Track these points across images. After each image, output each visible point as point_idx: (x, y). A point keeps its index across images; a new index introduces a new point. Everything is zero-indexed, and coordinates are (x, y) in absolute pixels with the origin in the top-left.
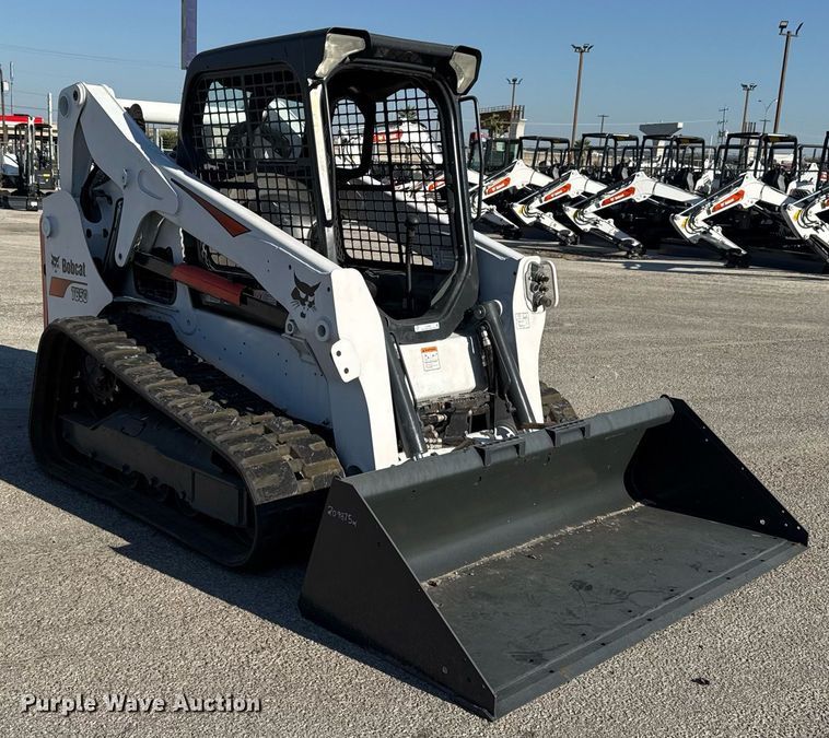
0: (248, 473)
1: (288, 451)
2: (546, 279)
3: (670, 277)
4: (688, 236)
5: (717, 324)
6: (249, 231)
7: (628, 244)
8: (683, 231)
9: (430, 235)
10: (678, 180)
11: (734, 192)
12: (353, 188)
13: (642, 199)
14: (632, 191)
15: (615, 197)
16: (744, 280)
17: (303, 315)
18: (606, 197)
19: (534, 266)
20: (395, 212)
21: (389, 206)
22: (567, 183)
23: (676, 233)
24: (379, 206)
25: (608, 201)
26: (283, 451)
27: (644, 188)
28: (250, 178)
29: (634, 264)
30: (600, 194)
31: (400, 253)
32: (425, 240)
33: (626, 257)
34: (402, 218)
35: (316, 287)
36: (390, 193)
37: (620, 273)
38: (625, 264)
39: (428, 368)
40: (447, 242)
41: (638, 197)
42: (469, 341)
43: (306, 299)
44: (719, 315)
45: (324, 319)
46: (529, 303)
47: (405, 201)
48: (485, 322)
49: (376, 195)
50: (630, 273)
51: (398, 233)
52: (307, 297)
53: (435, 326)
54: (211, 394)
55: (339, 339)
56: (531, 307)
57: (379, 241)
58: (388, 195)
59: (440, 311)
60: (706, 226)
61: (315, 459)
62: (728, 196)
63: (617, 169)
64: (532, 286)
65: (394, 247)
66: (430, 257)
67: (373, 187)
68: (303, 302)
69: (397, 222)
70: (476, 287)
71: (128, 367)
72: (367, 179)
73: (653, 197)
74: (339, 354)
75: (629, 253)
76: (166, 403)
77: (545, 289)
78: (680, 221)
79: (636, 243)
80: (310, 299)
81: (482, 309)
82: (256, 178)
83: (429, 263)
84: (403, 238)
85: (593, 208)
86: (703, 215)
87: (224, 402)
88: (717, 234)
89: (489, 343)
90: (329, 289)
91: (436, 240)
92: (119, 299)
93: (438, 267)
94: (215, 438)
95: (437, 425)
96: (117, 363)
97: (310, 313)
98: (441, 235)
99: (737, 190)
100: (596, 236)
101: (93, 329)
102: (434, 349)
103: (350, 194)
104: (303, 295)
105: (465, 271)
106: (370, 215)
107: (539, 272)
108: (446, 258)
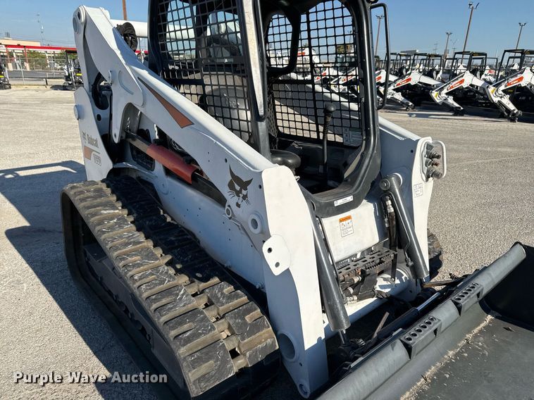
0: (185, 364)
1: (226, 326)
2: (438, 157)
3: (430, 121)
4: (438, 101)
5: (465, 149)
6: (193, 124)
7: (407, 104)
8: (435, 98)
9: (341, 118)
10: (429, 74)
11: (460, 80)
12: (284, 82)
13: (414, 83)
14: (410, 79)
15: (402, 82)
16: (464, 122)
17: (238, 205)
18: (398, 82)
19: (429, 147)
20: (314, 100)
21: (310, 96)
22: (379, 76)
23: (431, 99)
24: (302, 96)
25: (399, 84)
26: (221, 328)
27: (416, 78)
28: (197, 76)
29: (412, 114)
30: (395, 81)
31: (318, 131)
32: (337, 122)
33: (406, 110)
34: (319, 105)
35: (249, 182)
36: (311, 86)
37: (406, 119)
38: (409, 114)
39: (345, 234)
40: (356, 125)
41: (412, 83)
42: (375, 207)
43: (240, 192)
44: (464, 143)
45: (256, 213)
46: (423, 175)
47: (323, 92)
48: (389, 192)
49: (300, 87)
50: (411, 119)
51: (316, 116)
52: (241, 190)
53: (350, 199)
54: (169, 258)
55: (270, 236)
56: (424, 178)
57: (302, 122)
58: (308, 87)
59: (352, 184)
60: (446, 96)
61: (251, 333)
62: (457, 82)
63: (401, 70)
64: (426, 162)
65: (313, 127)
66: (341, 135)
67: (297, 82)
68: (238, 193)
69: (315, 108)
70: (379, 161)
71: (104, 232)
72: (293, 75)
73: (419, 82)
74: (270, 250)
75: (407, 108)
76: (126, 273)
77: (436, 165)
78: (434, 94)
79: (410, 104)
80: (244, 192)
81: (386, 182)
82: (202, 75)
83: (339, 139)
84: (321, 120)
85: (392, 87)
86: (445, 91)
87: (179, 266)
88: (451, 100)
89: (392, 210)
90: (260, 187)
91: (346, 123)
92: (119, 165)
93: (347, 143)
94: (159, 319)
95: (354, 286)
96: (98, 228)
97: (243, 204)
98: (350, 119)
99: (461, 79)
100: (393, 101)
101: (89, 194)
102: (349, 218)
103: (281, 87)
104: (238, 188)
105: (371, 149)
106: (296, 103)
107: (433, 151)
108: (354, 138)
